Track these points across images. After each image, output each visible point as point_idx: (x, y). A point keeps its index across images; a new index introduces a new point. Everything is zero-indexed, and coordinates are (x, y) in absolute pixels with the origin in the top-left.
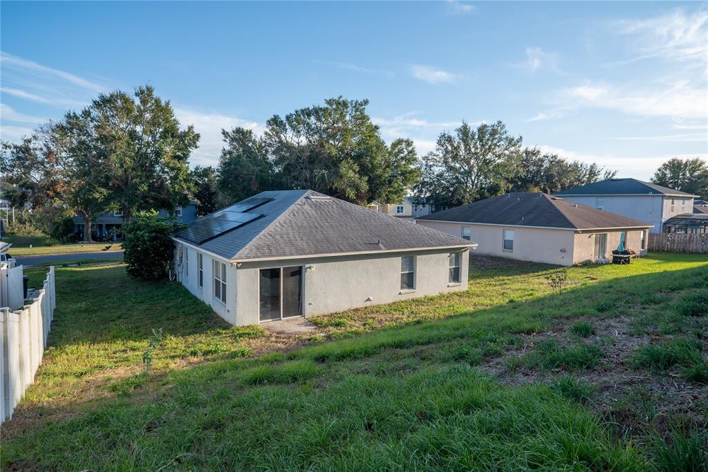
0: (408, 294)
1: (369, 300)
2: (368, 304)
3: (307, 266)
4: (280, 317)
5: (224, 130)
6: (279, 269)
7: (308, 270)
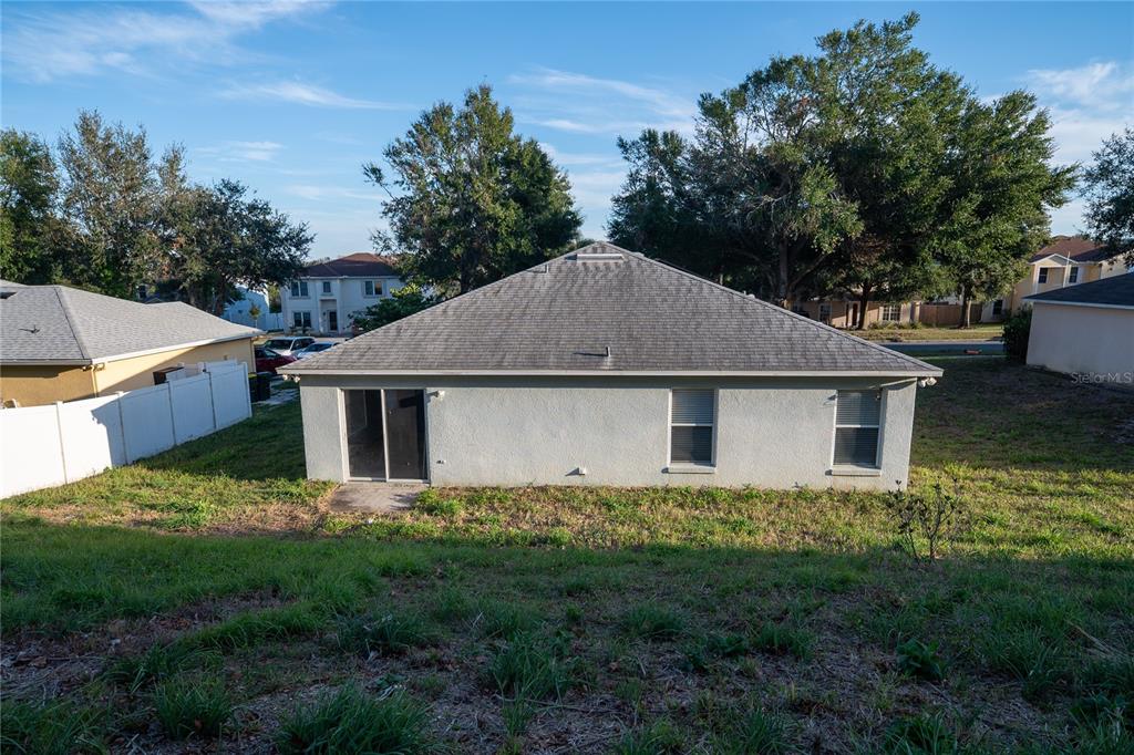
0: (691, 476)
1: (576, 472)
2: (575, 481)
3: (430, 390)
4: (385, 476)
5: (621, 140)
6: (379, 391)
7: (432, 398)
